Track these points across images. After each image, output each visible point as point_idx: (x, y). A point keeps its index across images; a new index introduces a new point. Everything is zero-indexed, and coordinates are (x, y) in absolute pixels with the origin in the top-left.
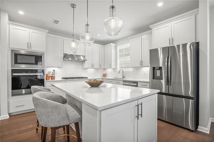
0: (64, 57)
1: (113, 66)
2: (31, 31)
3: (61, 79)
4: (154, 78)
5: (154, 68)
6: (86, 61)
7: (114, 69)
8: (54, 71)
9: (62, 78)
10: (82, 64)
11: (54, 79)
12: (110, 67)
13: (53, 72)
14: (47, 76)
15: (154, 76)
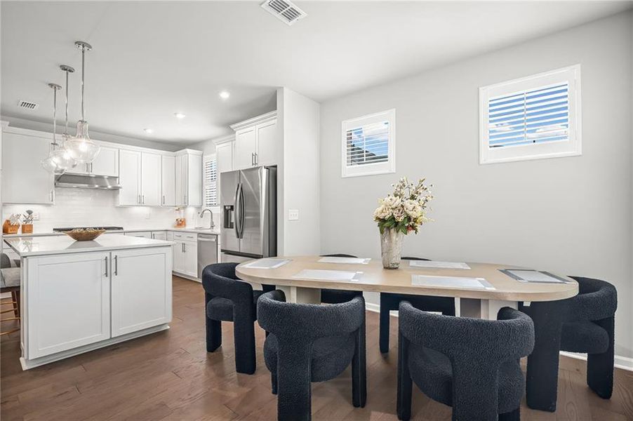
3: (51, 232)
6: (120, 190)
8: (30, 212)
9: (54, 229)
11: (31, 231)
12: (185, 203)
13: (27, 215)
14: (10, 224)
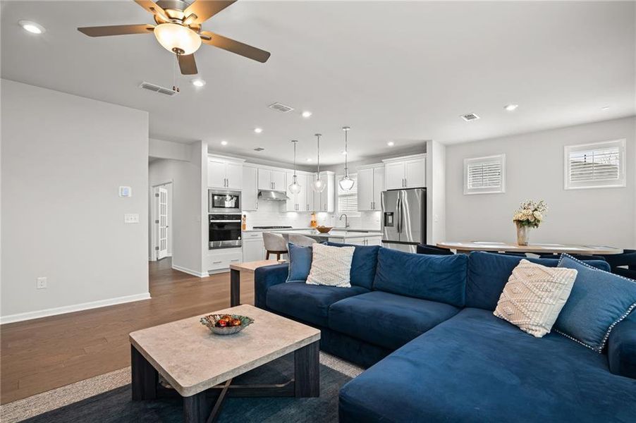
0: (260, 194)
1: (330, 209)
2: (228, 162)
3: (252, 229)
4: (385, 226)
5: (385, 214)
6: (287, 201)
7: (330, 213)
9: (254, 228)
10: (279, 206)
12: (325, 210)
15: (386, 223)
